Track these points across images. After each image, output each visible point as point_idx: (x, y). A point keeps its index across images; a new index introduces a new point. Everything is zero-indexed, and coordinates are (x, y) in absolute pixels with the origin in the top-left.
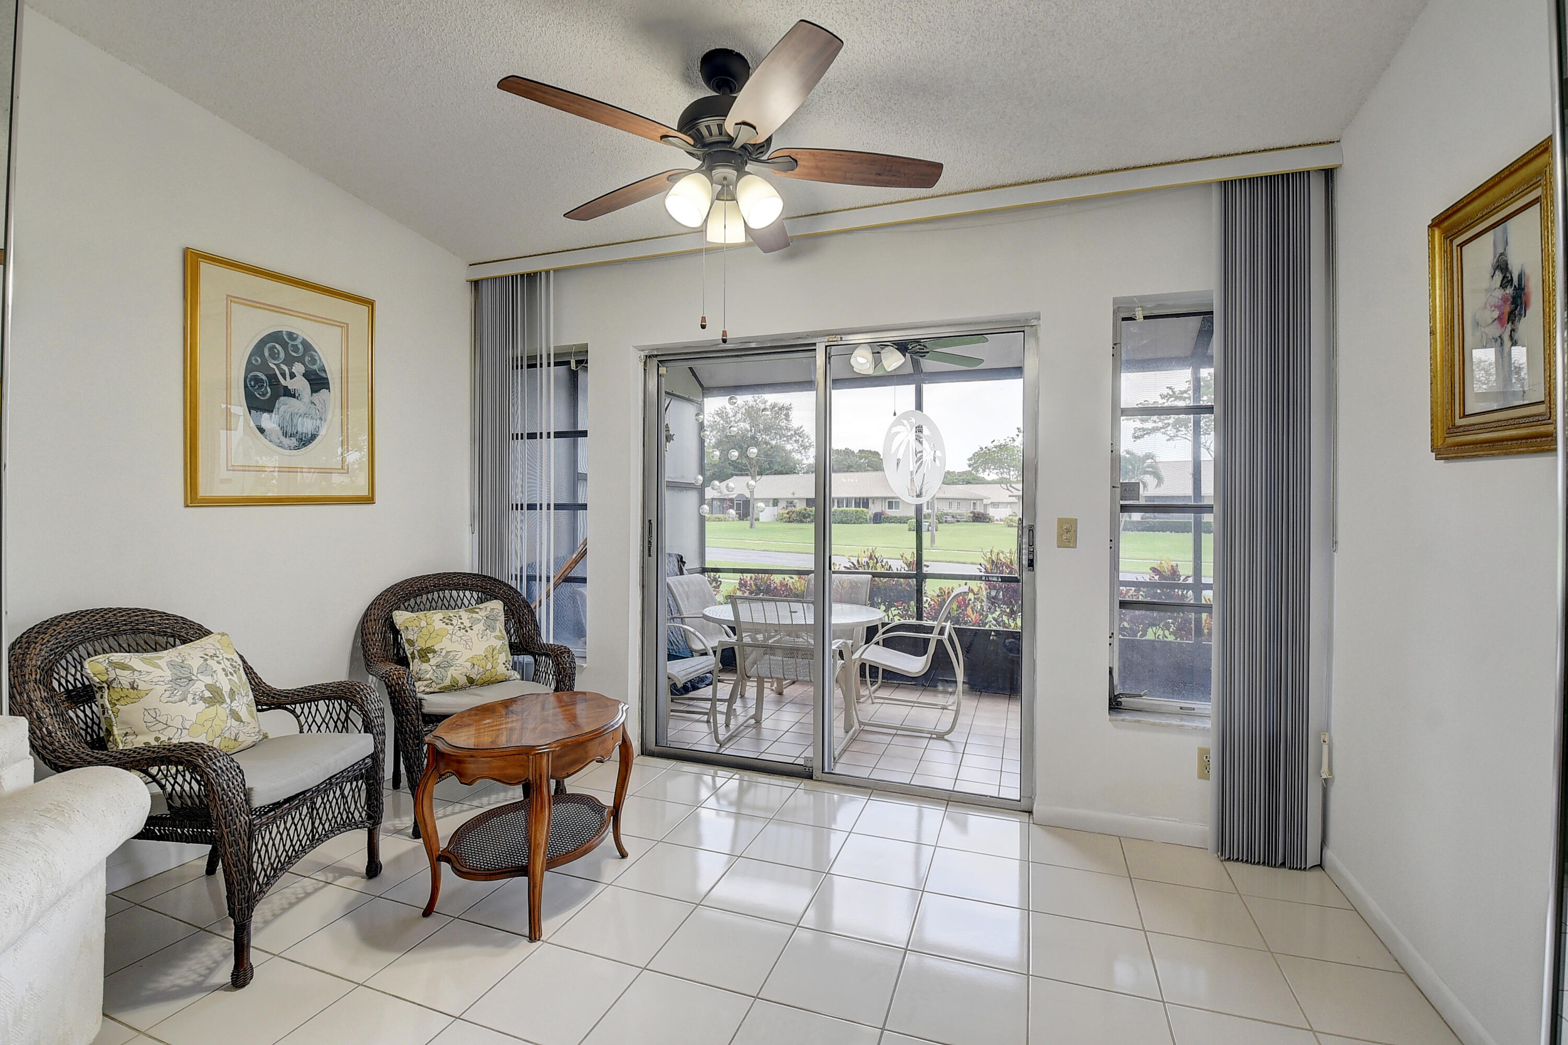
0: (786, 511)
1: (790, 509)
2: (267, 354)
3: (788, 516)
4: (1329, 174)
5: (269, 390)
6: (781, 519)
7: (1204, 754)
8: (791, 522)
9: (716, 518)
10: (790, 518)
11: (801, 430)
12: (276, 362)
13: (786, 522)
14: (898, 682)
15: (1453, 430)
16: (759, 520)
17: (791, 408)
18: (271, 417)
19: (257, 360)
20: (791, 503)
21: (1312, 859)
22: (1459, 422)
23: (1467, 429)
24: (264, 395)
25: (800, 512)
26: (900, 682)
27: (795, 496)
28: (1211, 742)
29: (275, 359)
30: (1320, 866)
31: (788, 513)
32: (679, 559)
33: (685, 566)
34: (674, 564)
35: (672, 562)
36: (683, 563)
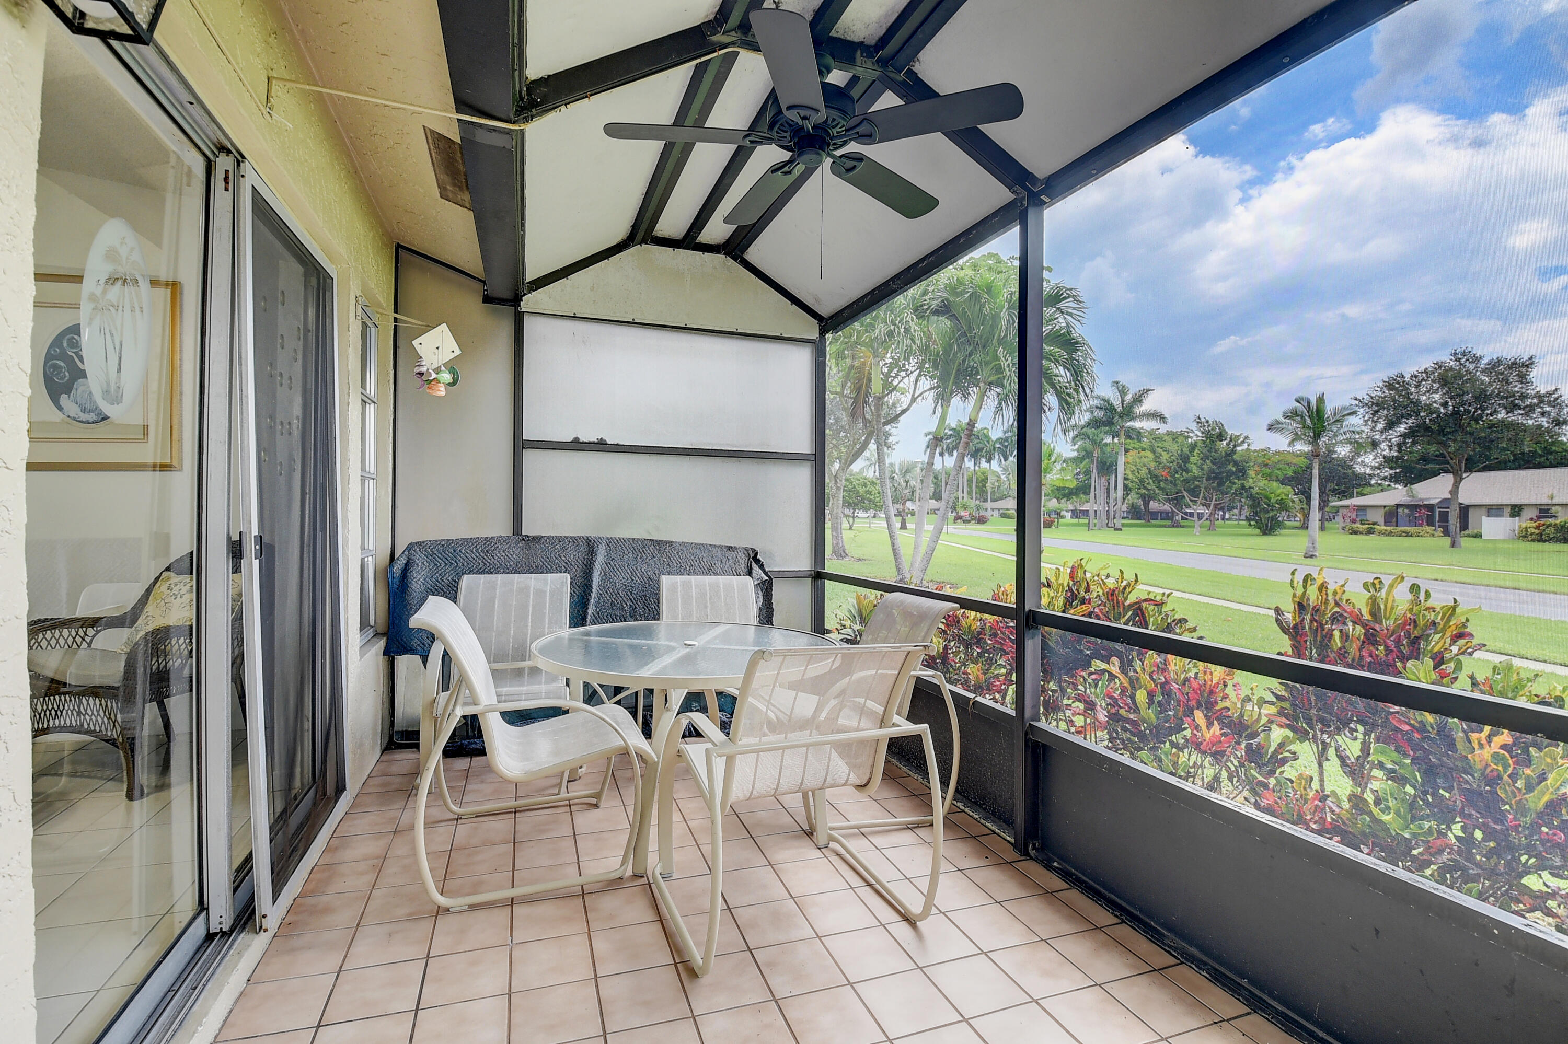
0: (1534, 525)
1: (1544, 521)
2: (65, 344)
3: (1537, 531)
5: (67, 374)
6: (1524, 536)
8: (1545, 541)
9: (1403, 532)
10: (1541, 535)
11: (1556, 395)
12: (75, 350)
13: (1533, 540)
14: (994, 828)
16: (1481, 536)
17: (1532, 363)
18: (69, 397)
19: (55, 351)
20: (1547, 511)
24: (62, 378)
25: (1562, 527)
26: (997, 831)
27: (1555, 501)
29: (73, 347)
31: (1537, 527)
32: (752, 555)
33: (761, 566)
34: (736, 562)
35: (732, 558)
36: (757, 561)
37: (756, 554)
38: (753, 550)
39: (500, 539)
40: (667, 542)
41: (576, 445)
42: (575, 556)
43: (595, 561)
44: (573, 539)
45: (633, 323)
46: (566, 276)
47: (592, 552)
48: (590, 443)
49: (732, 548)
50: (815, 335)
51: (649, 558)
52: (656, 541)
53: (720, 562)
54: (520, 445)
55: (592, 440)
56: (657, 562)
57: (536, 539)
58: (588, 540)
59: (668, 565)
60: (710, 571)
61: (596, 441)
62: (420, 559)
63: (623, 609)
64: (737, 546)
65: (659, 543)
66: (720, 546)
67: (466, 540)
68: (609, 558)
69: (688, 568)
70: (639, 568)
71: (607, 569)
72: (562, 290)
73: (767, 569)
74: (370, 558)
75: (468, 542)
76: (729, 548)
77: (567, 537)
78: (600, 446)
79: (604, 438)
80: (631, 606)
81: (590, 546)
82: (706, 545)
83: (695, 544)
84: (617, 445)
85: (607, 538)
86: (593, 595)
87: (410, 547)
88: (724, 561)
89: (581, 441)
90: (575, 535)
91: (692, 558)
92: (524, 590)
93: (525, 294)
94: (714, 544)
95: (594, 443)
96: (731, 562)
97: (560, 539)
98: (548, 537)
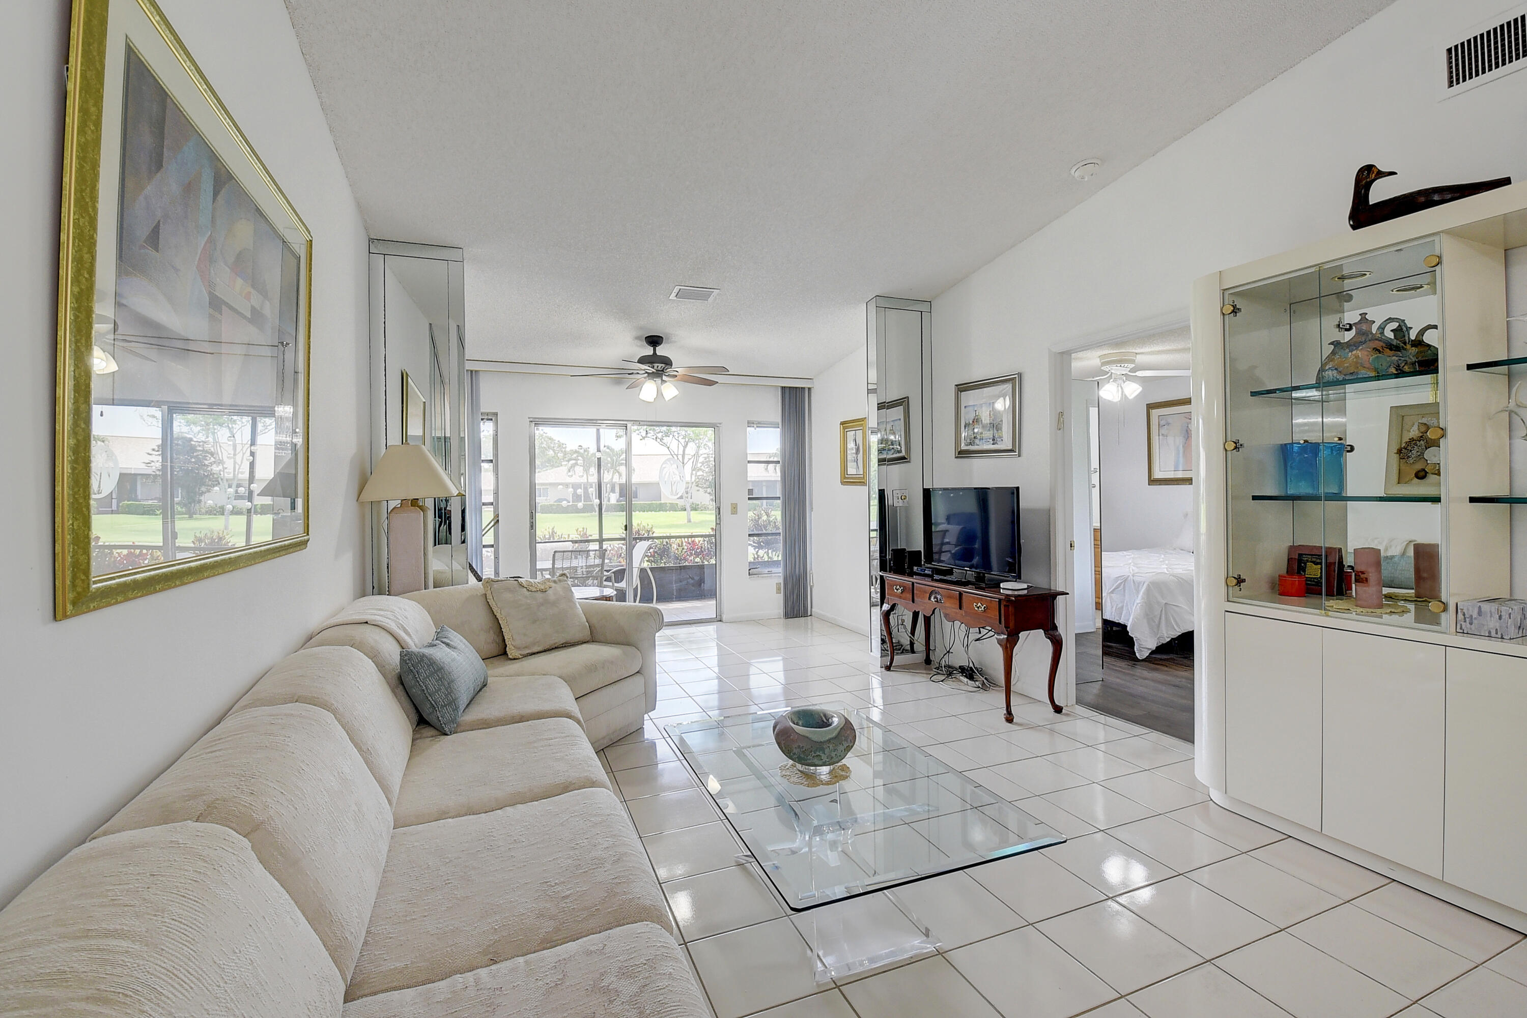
4: (809, 389)
7: (778, 584)
15: (845, 478)
21: (809, 614)
22: (846, 476)
23: (848, 478)
28: (781, 581)
30: (811, 615)
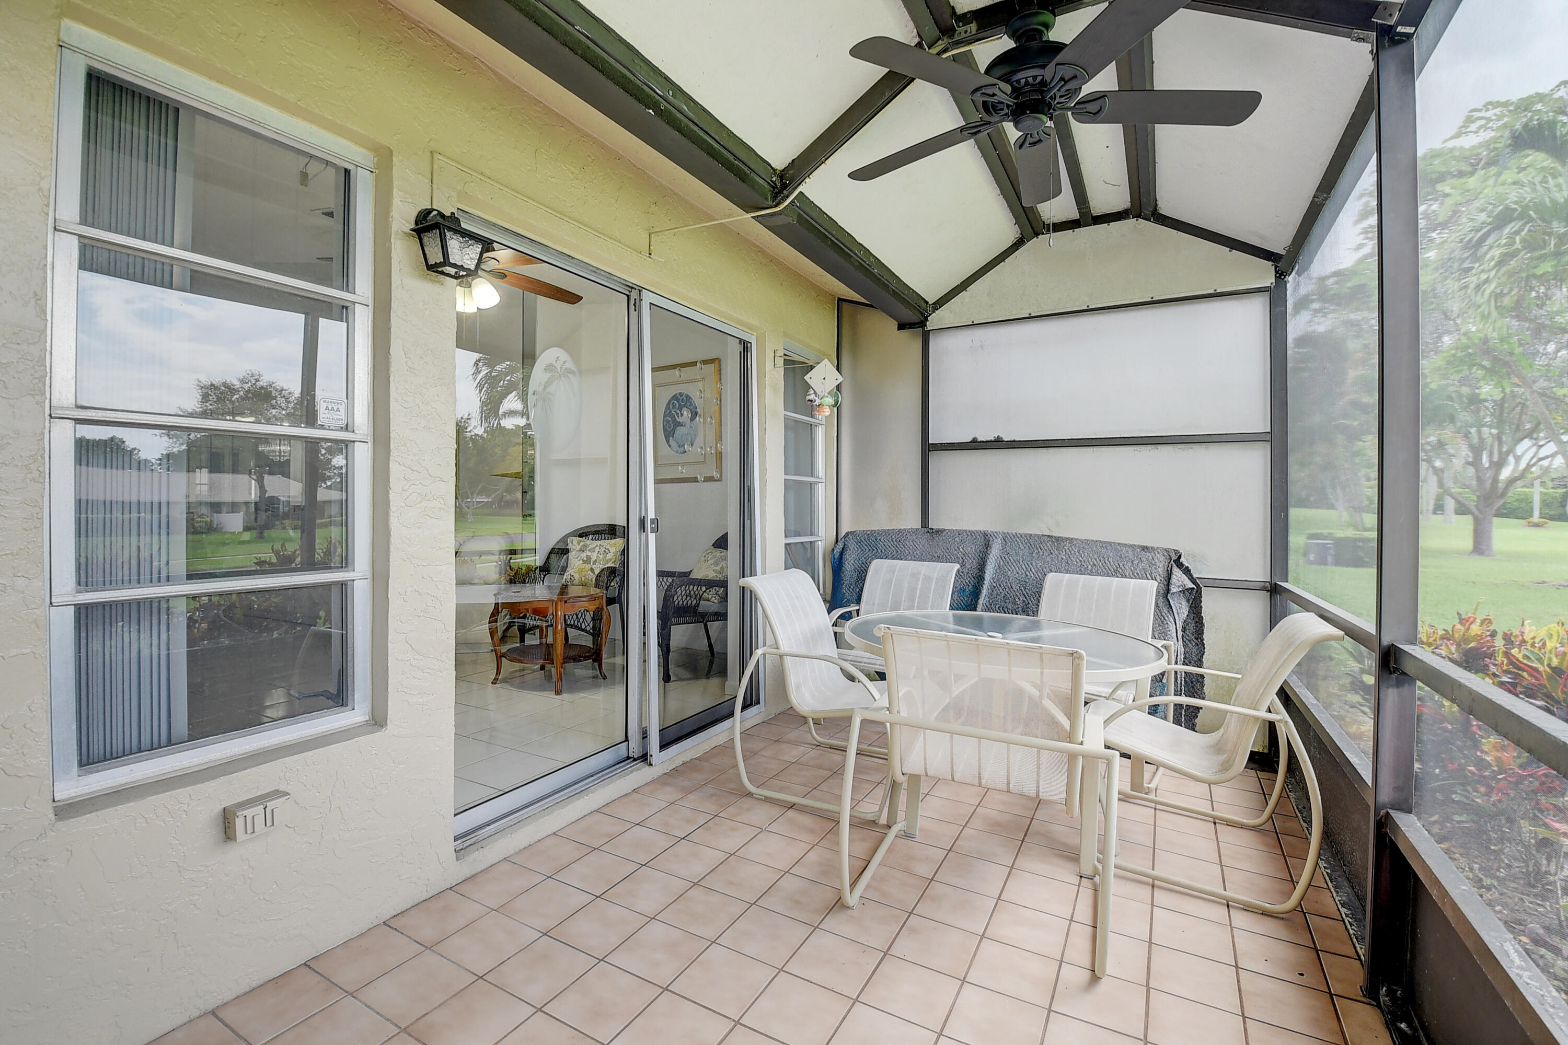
32: (1174, 557)
33: (1187, 571)
34: (1151, 564)
35: (1147, 560)
36: (1180, 565)
37: (1180, 557)
38: (1176, 552)
39: (909, 531)
40: (1067, 539)
41: (975, 445)
42: (971, 549)
43: (989, 554)
44: (971, 533)
45: (1030, 318)
46: (965, 289)
47: (987, 545)
48: (987, 441)
49: (1147, 548)
50: (1269, 280)
51: (1046, 554)
52: (1055, 537)
53: (1130, 564)
54: (928, 448)
55: (989, 439)
56: (1055, 560)
57: (939, 532)
58: (985, 534)
59: (1067, 562)
60: (1116, 572)
61: (993, 439)
62: (852, 545)
63: (1015, 603)
64: (1155, 546)
65: (1058, 539)
66: (1132, 546)
67: (885, 531)
68: (1005, 553)
69: (1090, 567)
70: (1034, 564)
71: (1002, 563)
72: (962, 303)
73: (1195, 576)
74: (820, 543)
75: (886, 532)
76: (1144, 548)
77: (966, 531)
78: (997, 444)
79: (1001, 436)
80: (1024, 602)
81: (986, 540)
82: (1114, 543)
83: (1100, 542)
84: (1014, 441)
85: (1004, 533)
86: (985, 587)
87: (847, 534)
88: (1136, 562)
89: (979, 440)
90: (974, 529)
91: (1096, 556)
92: (915, 575)
93: (930, 315)
94: (1125, 542)
95: (991, 441)
96: (1145, 565)
97: (960, 533)
98: (949, 530)
